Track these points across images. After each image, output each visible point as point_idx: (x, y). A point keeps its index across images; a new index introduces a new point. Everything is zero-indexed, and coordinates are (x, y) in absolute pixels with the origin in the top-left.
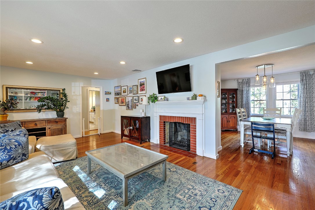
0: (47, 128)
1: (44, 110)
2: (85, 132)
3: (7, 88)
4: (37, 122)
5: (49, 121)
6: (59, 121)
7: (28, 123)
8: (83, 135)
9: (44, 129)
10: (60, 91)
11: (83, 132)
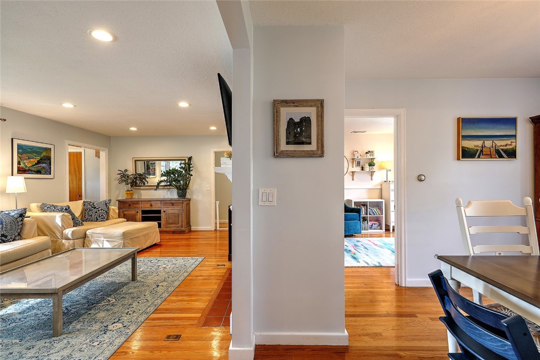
0: (162, 211)
1: (162, 187)
2: (220, 223)
3: (136, 161)
4: (152, 203)
5: (164, 202)
6: (176, 203)
7: (144, 203)
8: (216, 227)
9: (159, 212)
10: (185, 160)
11: (216, 223)
